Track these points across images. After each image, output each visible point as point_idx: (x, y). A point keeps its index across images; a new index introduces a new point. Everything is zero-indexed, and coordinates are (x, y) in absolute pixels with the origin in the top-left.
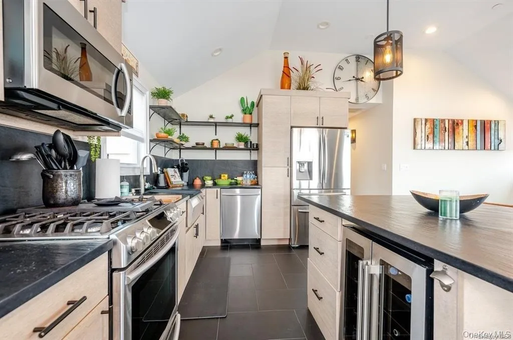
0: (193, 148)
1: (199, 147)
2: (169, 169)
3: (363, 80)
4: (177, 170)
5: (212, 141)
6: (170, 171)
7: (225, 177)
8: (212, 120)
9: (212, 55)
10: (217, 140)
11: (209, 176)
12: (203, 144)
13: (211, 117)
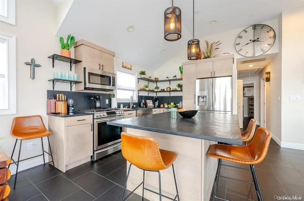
0: (160, 92)
1: (163, 91)
2: (147, 101)
3: (258, 40)
4: (151, 101)
5: (167, 88)
6: (148, 101)
7: (172, 104)
8: (167, 79)
9: (161, 53)
10: (169, 87)
11: (166, 103)
12: (164, 90)
13: (167, 78)
